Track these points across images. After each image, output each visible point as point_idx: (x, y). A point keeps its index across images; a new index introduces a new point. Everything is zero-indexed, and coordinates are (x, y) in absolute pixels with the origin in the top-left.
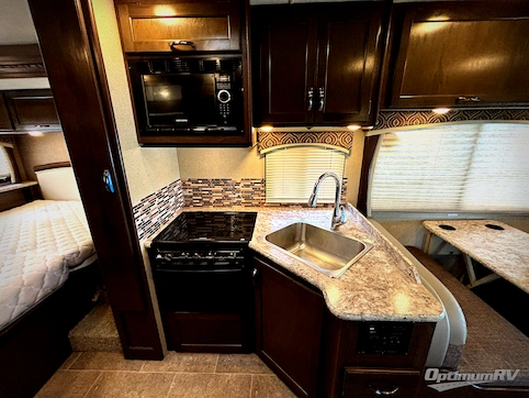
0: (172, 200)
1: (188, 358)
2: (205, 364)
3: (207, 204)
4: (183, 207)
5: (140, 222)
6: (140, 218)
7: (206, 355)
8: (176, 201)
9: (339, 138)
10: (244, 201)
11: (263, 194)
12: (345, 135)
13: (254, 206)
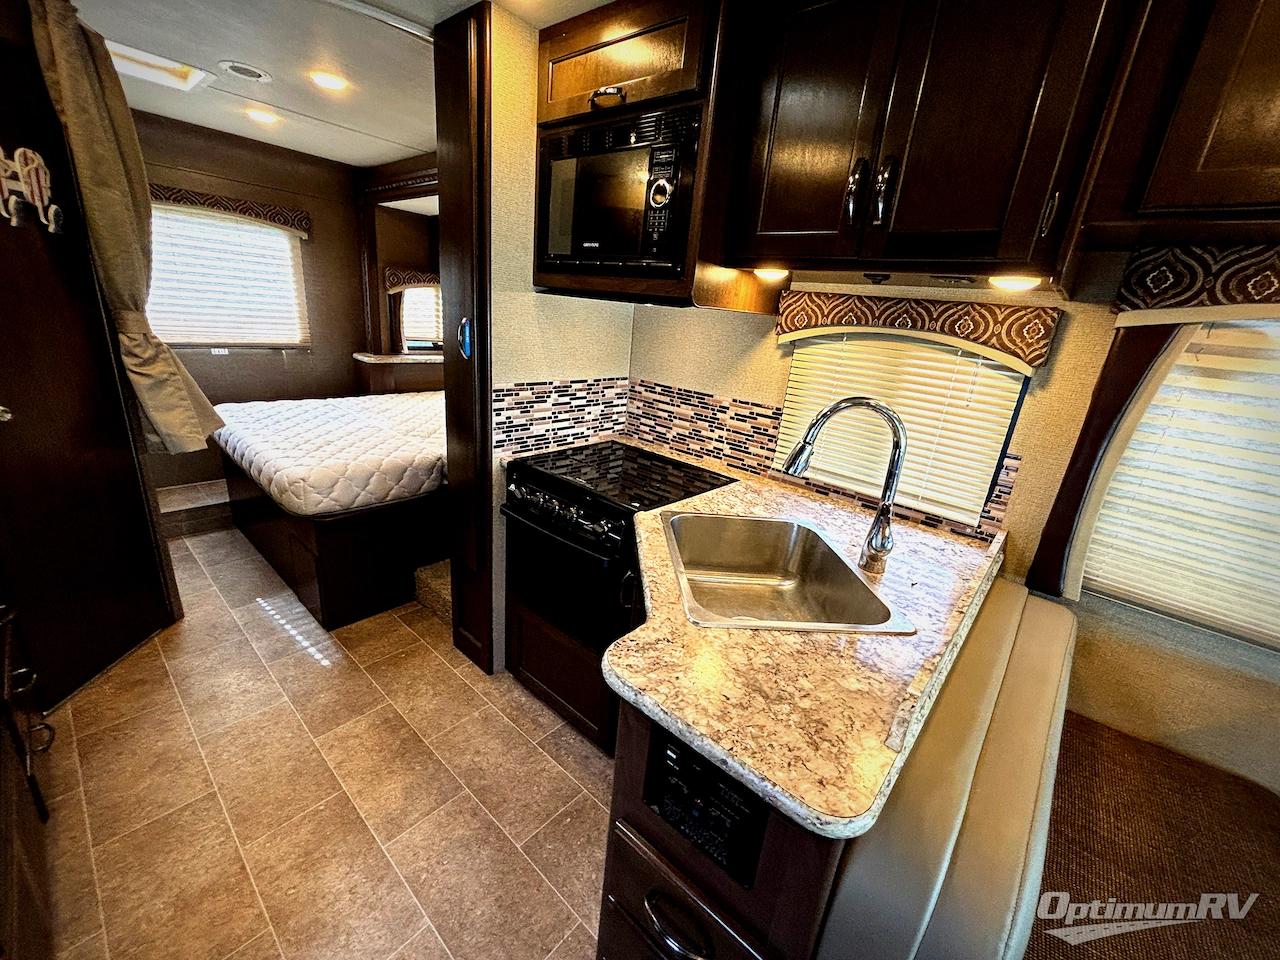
0: (596, 411)
1: (520, 695)
2: (534, 721)
3: (661, 439)
4: (622, 433)
5: (502, 418)
6: (505, 414)
7: (546, 711)
8: (605, 417)
9: (1002, 324)
10: (728, 451)
11: (771, 445)
12: (1025, 315)
13: (747, 470)
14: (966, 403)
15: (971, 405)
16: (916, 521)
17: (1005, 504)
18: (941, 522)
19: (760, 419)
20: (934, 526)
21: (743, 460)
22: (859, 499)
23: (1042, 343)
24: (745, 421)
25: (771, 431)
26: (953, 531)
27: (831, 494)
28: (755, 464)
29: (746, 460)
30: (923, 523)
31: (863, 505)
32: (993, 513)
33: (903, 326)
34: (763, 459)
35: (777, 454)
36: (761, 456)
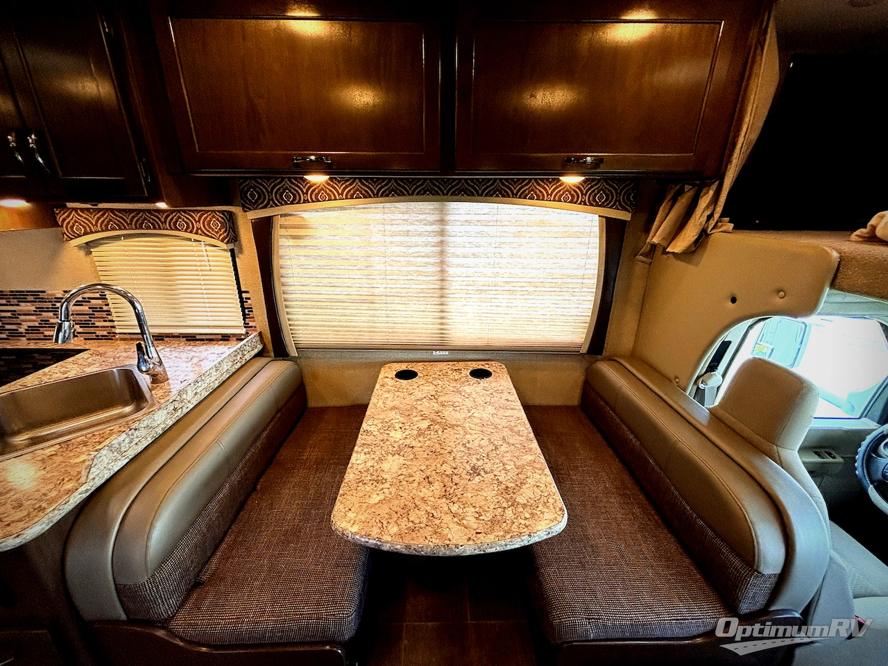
9: (199, 221)
10: (81, 330)
11: (110, 318)
12: (208, 216)
13: (102, 339)
14: (209, 268)
15: (212, 268)
16: (218, 340)
17: (253, 318)
18: (230, 337)
19: (93, 301)
20: (228, 340)
21: (95, 333)
22: (183, 337)
23: (222, 231)
24: (82, 305)
25: (105, 308)
26: (237, 339)
27: (165, 339)
28: (105, 333)
29: (97, 332)
30: (221, 340)
31: (187, 340)
32: (251, 324)
33: (148, 228)
34: (110, 328)
35: (116, 323)
36: (108, 327)
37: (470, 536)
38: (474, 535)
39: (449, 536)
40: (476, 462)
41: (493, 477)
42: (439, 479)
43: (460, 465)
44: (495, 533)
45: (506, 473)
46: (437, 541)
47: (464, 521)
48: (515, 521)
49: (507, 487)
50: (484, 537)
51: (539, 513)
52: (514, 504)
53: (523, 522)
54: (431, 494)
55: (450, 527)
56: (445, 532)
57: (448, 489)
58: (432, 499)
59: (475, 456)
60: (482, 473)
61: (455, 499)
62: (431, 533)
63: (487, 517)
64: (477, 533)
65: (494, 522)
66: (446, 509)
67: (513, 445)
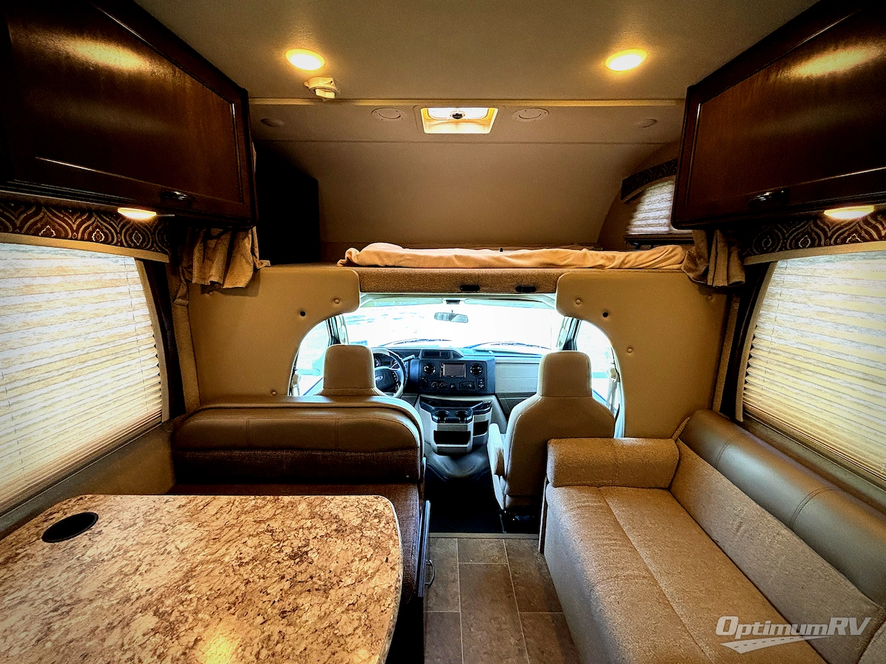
37: (389, 568)
38: (389, 564)
39: (386, 586)
40: (283, 554)
41: (315, 541)
42: (294, 596)
43: (278, 572)
44: (390, 547)
45: (316, 528)
46: (389, 599)
47: (369, 572)
48: (379, 530)
49: (336, 530)
50: (393, 555)
51: (375, 512)
52: (360, 528)
53: (382, 525)
54: (316, 608)
55: (373, 586)
56: (380, 591)
57: (316, 586)
58: (326, 606)
59: (272, 554)
60: (305, 549)
61: (335, 580)
62: (378, 607)
63: (369, 552)
64: (387, 561)
65: (377, 546)
66: (346, 590)
67: (274, 515)
